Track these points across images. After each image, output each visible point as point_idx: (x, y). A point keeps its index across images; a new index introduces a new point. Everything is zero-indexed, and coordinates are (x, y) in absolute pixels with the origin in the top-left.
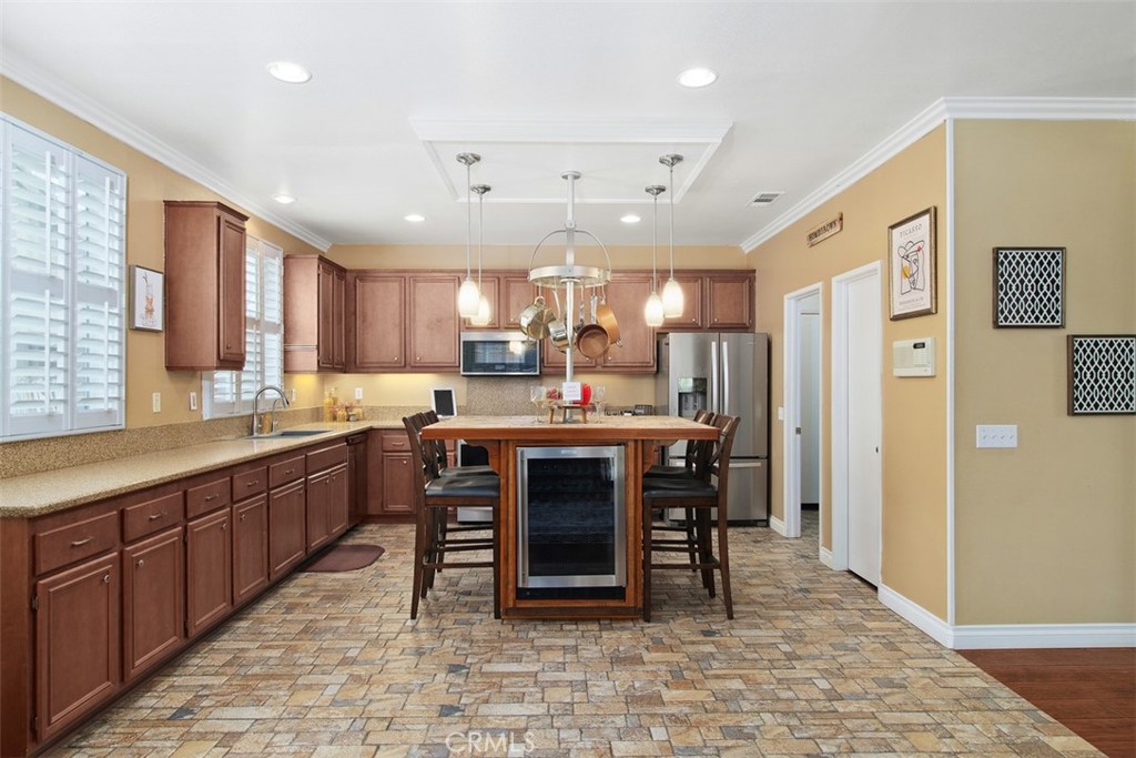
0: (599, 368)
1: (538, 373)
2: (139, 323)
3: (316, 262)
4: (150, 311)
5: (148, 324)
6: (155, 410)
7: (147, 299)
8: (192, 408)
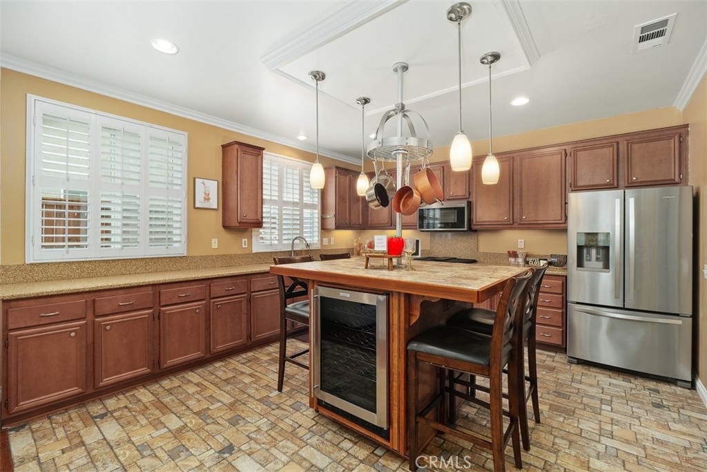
0: (516, 225)
1: (466, 229)
2: (197, 206)
3: (334, 170)
4: (207, 199)
5: (206, 205)
6: (213, 247)
7: (205, 193)
8: (244, 246)
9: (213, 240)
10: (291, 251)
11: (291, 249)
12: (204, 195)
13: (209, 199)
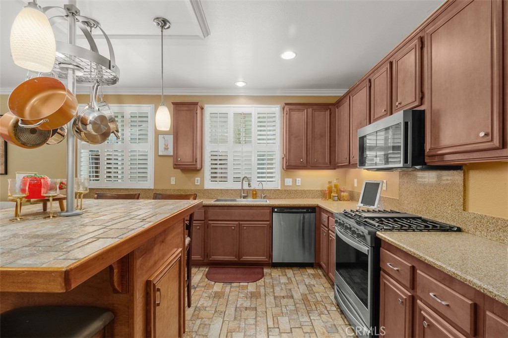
2: (160, 154)
4: (166, 149)
5: (165, 153)
6: (172, 183)
7: (165, 145)
8: (196, 184)
9: (172, 178)
10: (241, 190)
11: (241, 188)
12: (164, 146)
13: (168, 149)
